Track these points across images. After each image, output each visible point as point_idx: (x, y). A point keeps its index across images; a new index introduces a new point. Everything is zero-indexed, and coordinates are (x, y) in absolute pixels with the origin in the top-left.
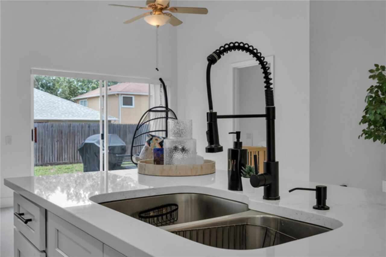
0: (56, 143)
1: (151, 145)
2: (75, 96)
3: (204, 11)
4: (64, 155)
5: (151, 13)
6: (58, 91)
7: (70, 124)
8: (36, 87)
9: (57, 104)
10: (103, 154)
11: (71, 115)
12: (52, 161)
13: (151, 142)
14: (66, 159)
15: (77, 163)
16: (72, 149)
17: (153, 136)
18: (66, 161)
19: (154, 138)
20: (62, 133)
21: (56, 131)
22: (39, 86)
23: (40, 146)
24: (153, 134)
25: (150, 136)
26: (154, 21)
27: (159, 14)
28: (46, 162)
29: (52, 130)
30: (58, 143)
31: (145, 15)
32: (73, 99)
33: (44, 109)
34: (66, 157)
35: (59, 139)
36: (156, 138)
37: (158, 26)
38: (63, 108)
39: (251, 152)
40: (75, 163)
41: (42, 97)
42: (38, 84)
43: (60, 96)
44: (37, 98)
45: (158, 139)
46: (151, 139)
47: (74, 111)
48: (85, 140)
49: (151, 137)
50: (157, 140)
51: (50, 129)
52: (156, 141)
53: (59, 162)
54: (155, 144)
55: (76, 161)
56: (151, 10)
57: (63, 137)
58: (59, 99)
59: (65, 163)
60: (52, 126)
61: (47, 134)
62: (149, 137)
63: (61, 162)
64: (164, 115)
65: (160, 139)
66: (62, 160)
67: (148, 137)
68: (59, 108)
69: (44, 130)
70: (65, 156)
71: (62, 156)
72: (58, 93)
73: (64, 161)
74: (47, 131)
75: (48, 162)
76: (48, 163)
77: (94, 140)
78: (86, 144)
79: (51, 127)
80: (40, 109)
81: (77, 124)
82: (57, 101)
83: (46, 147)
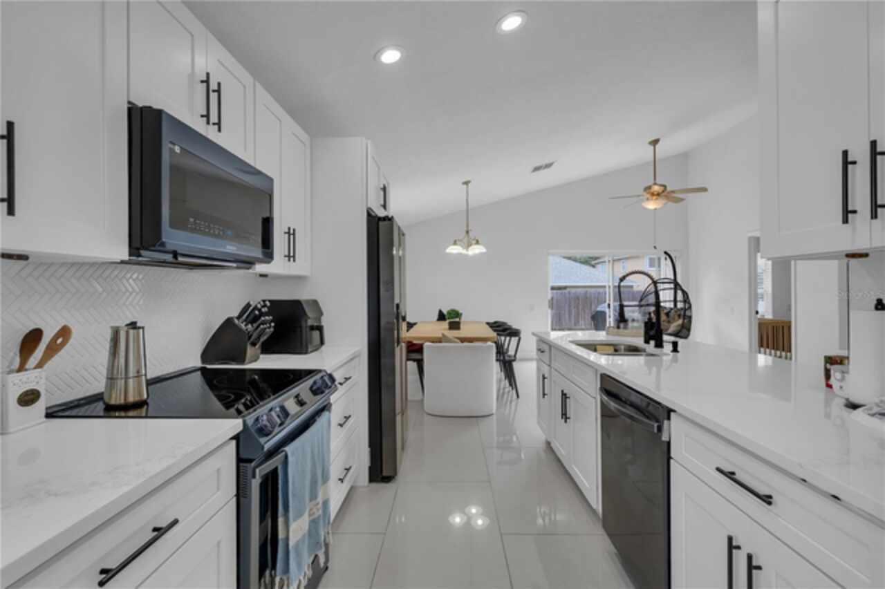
0: (573, 309)
3: (705, 190)
4: (580, 321)
5: (648, 199)
14: (583, 325)
21: (573, 297)
23: (558, 311)
26: (651, 205)
27: (657, 199)
28: (563, 327)
29: (570, 297)
30: (575, 309)
31: (642, 201)
35: (576, 305)
37: (655, 209)
39: (783, 327)
48: (597, 307)
51: (568, 296)
56: (648, 196)
57: (580, 303)
61: (565, 299)
64: (672, 286)
66: (579, 326)
69: (561, 297)
70: (582, 322)
74: (565, 297)
77: (603, 309)
78: (597, 312)
79: (569, 294)
83: (563, 312)
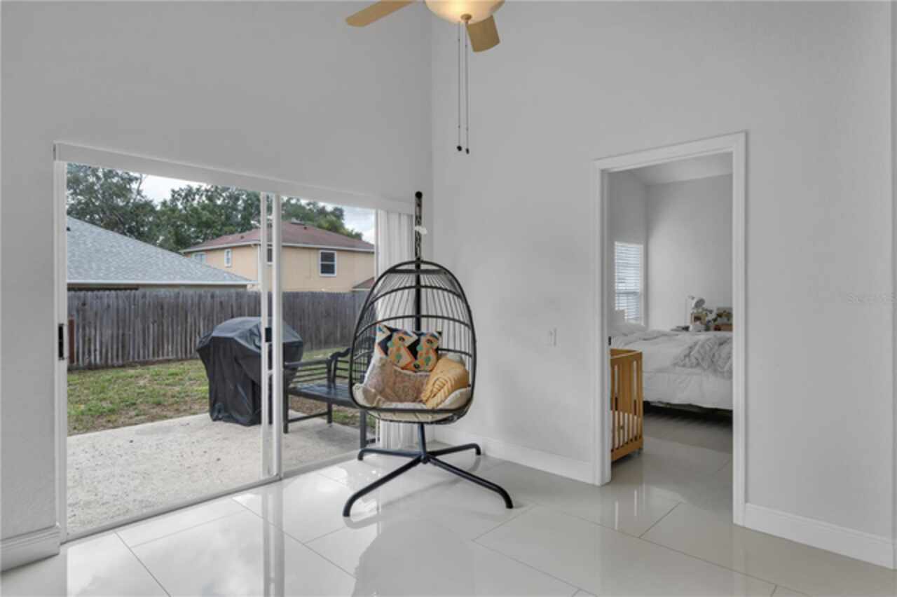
0: (151, 326)
1: (389, 352)
2: (186, 248)
4: (166, 346)
6: (158, 239)
7: (179, 293)
8: (121, 231)
9: (154, 258)
10: (270, 379)
11: (179, 277)
12: (144, 357)
13: (389, 344)
14: (170, 354)
15: (191, 358)
16: (181, 336)
17: (392, 330)
18: (170, 357)
19: (395, 336)
20: (162, 308)
21: (151, 304)
22: (125, 231)
23: (121, 332)
24: (392, 324)
25: (385, 330)
28: (131, 360)
29: (144, 303)
30: (155, 325)
32: (182, 251)
33: (130, 266)
34: (170, 349)
35: (156, 319)
36: (401, 335)
38: (164, 265)
40: (186, 359)
41: (127, 247)
42: (125, 228)
43: (161, 246)
44: (118, 249)
45: (404, 336)
46: (389, 338)
47: (184, 270)
48: (212, 329)
49: (388, 333)
50: (402, 339)
51: (141, 302)
52: (400, 342)
53: (156, 358)
54: (398, 349)
55: (189, 356)
57: (166, 314)
58: (160, 250)
59: (169, 361)
60: (144, 296)
61: (135, 308)
62: (384, 332)
63: (161, 358)
65: (410, 336)
66: (163, 355)
67: (381, 333)
68: (158, 265)
69: (127, 303)
71: (163, 348)
72: (158, 242)
73: (166, 357)
74: (135, 305)
75: (136, 359)
76: (136, 362)
77: (234, 331)
79: (142, 298)
80: (124, 266)
81: (191, 292)
82: (154, 254)
83: (131, 333)
